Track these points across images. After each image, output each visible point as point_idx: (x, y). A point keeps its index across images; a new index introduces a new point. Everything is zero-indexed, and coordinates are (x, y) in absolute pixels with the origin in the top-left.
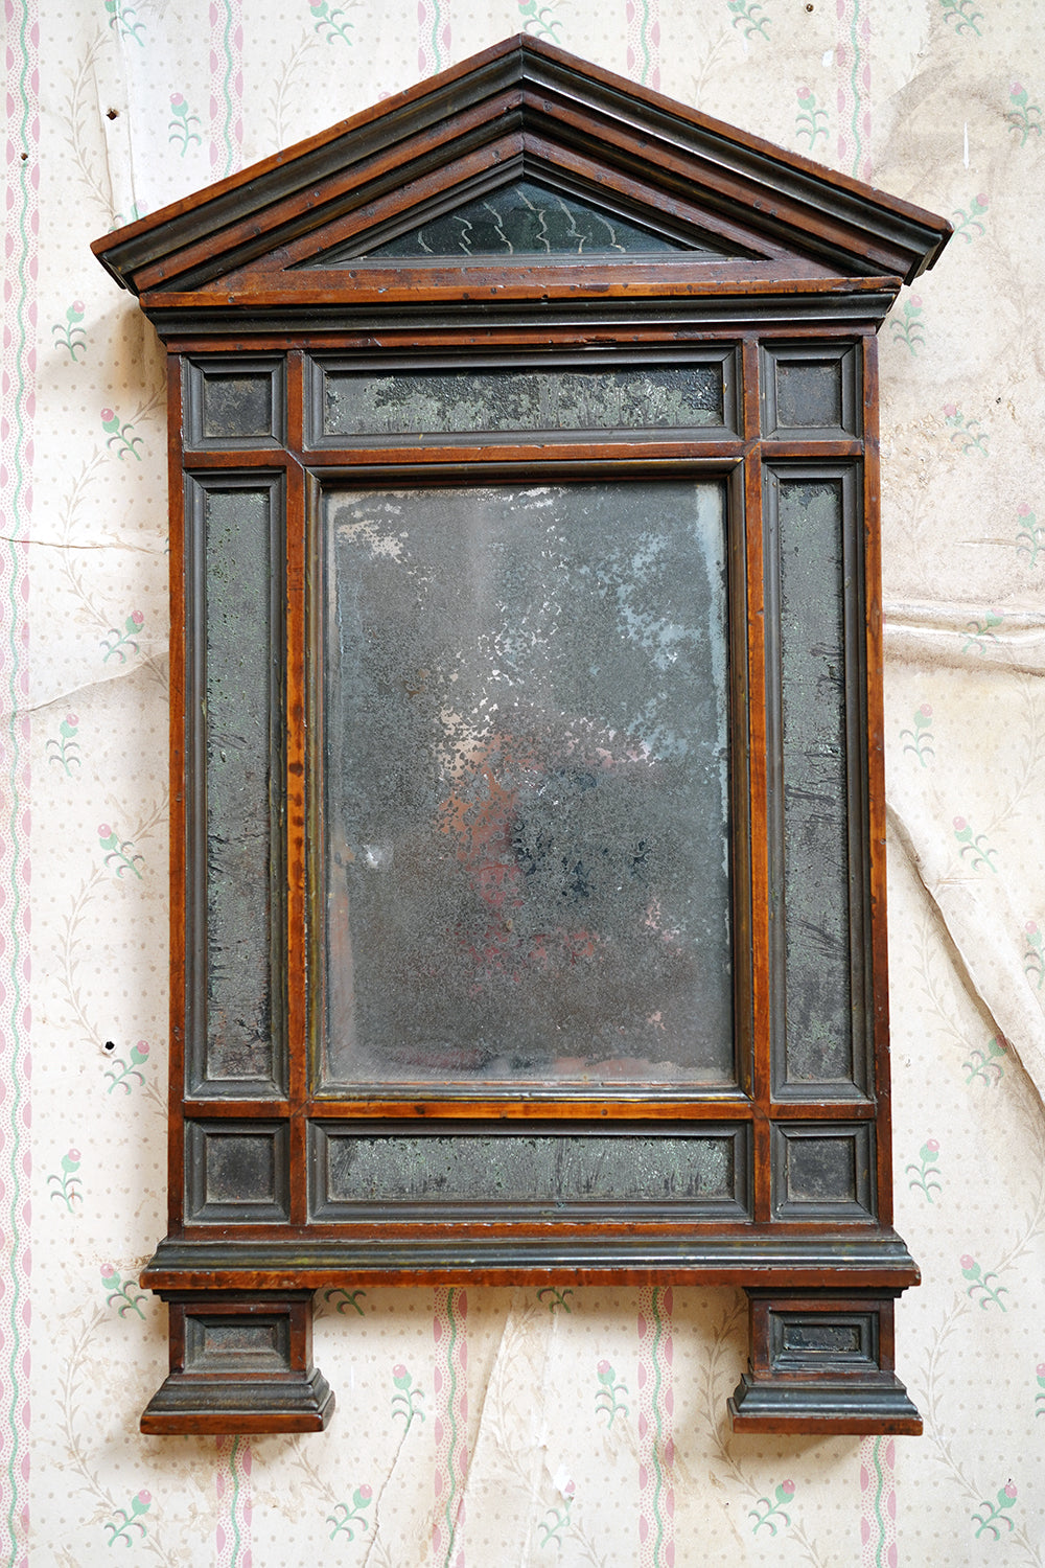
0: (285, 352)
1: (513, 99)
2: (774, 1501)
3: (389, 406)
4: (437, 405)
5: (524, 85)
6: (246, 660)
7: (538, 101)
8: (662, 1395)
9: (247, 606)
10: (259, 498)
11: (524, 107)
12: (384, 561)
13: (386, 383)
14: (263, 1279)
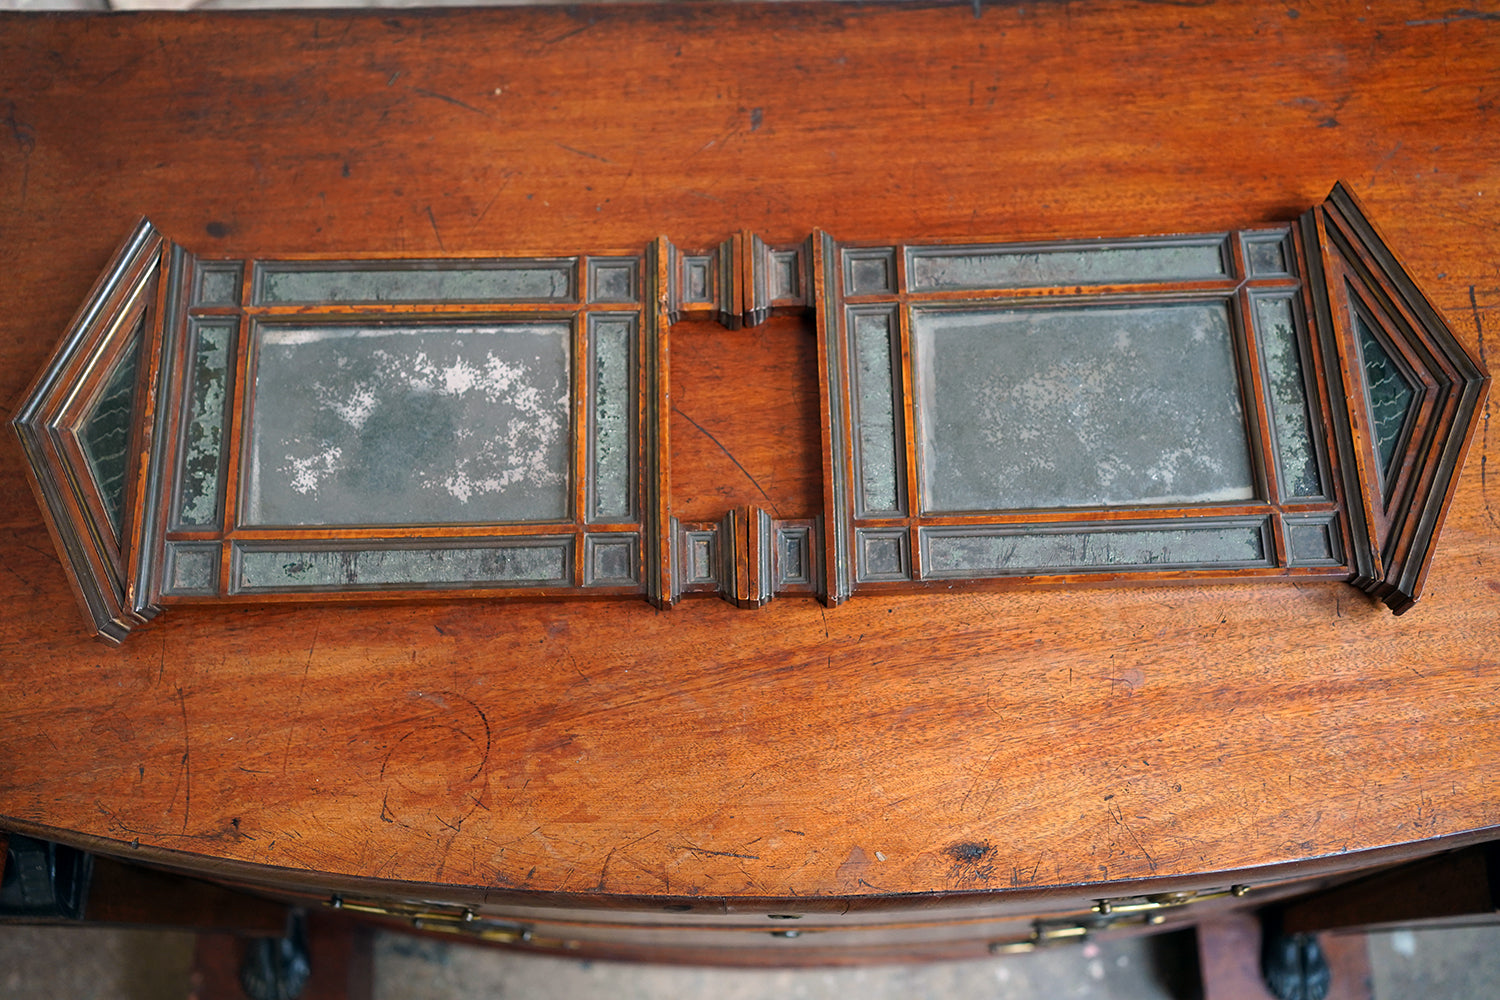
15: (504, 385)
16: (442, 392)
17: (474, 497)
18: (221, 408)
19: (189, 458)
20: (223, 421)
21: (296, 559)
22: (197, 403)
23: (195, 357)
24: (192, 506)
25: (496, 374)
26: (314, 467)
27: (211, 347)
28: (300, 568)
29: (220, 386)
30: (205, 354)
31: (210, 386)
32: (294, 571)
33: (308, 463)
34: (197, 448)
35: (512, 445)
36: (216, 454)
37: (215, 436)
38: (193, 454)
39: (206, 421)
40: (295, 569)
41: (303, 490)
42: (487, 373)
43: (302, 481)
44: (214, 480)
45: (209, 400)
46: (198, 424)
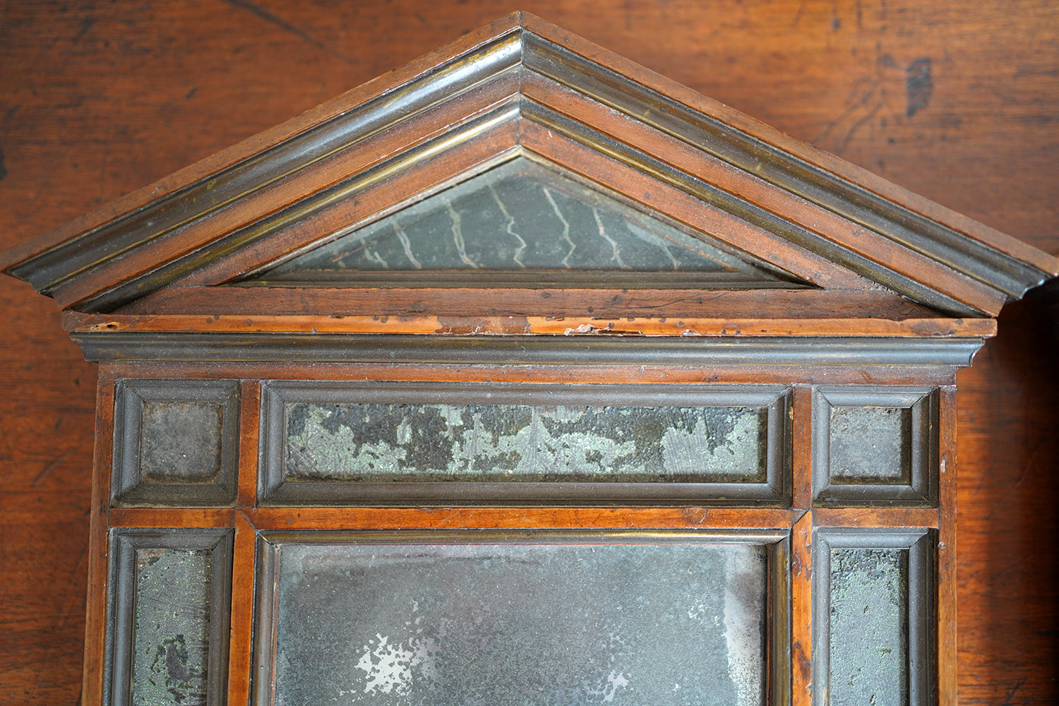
18: (564, 469)
19: (444, 411)
20: (533, 477)
21: (194, 662)
22: (576, 416)
23: (693, 406)
24: (330, 425)
27: (716, 434)
28: (174, 673)
29: (619, 461)
30: (701, 423)
31: (616, 439)
32: (170, 660)
33: (430, 670)
34: (469, 425)
36: (453, 468)
37: (495, 461)
38: (454, 417)
39: (532, 440)
40: (174, 657)
41: (365, 664)
43: (386, 660)
44: (392, 468)
45: (586, 442)
46: (526, 421)
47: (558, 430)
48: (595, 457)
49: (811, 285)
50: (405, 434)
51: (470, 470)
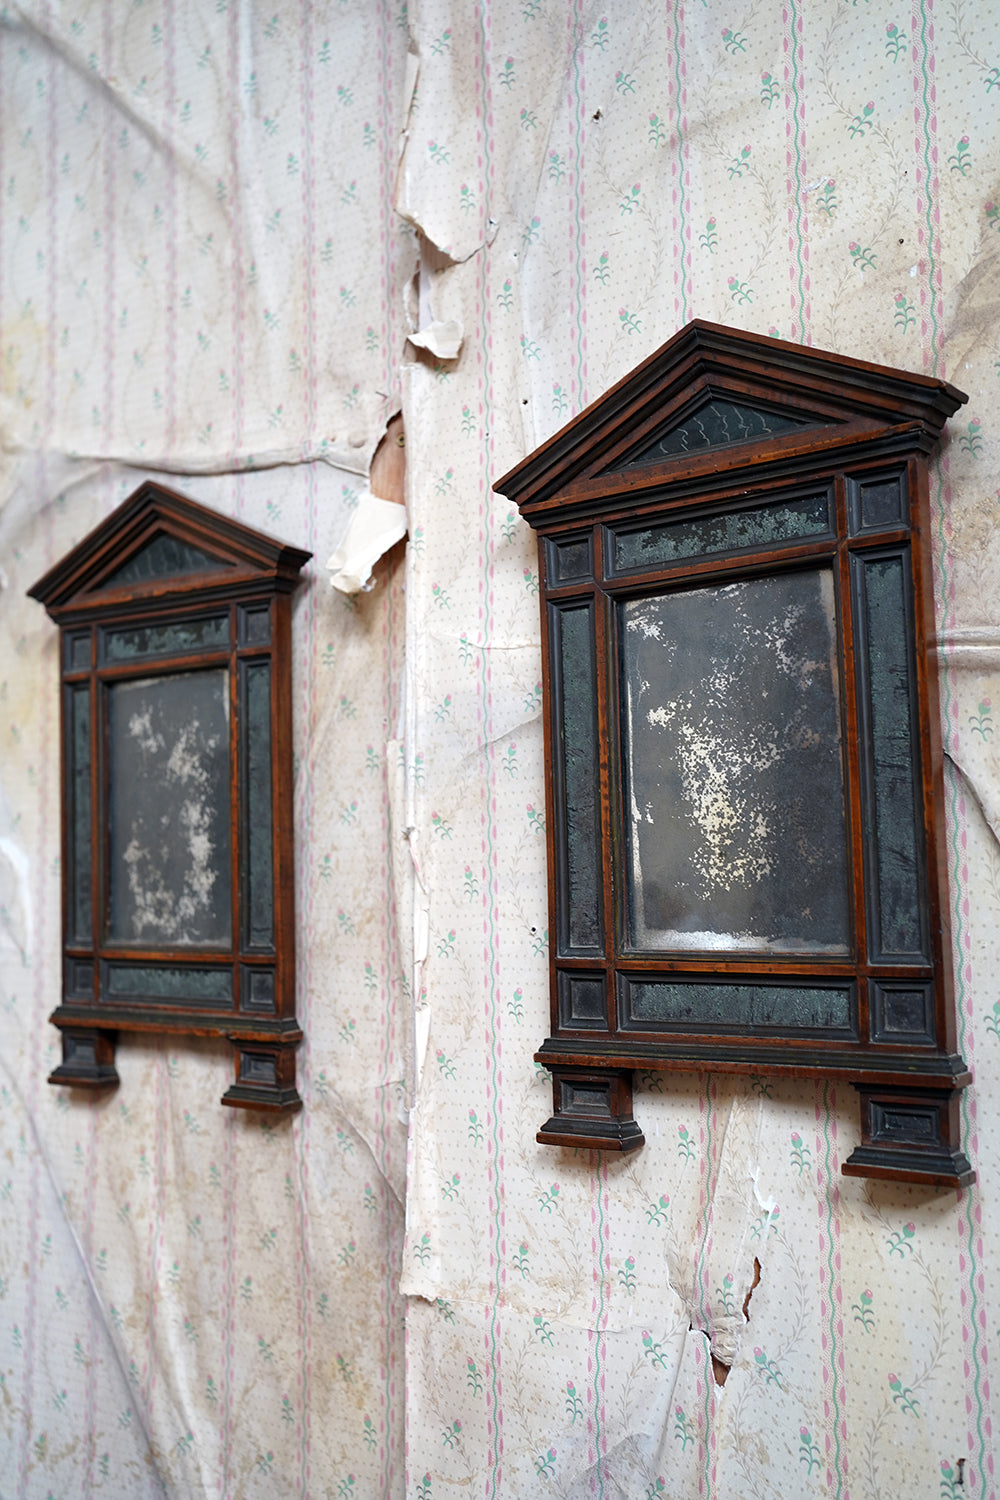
0: (592, 526)
1: (696, 357)
2: (902, 1235)
3: (649, 549)
4: (674, 543)
5: (700, 348)
6: (582, 705)
7: (709, 356)
8: (831, 1158)
9: (583, 674)
10: (586, 611)
11: (702, 360)
12: (651, 639)
13: (647, 534)
14: (592, 1060)
15: (196, 887)
16: (192, 832)
17: (127, 865)
24: (119, 640)
25: (203, 879)
26: (145, 731)
27: (218, 628)
33: (148, 725)
35: (159, 895)
41: (131, 725)
42: (204, 869)
45: (183, 636)
47: (175, 632)
48: (185, 641)
49: (234, 565)
50: (137, 640)
51: (154, 651)
